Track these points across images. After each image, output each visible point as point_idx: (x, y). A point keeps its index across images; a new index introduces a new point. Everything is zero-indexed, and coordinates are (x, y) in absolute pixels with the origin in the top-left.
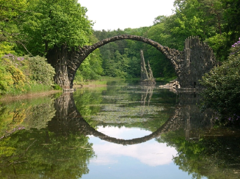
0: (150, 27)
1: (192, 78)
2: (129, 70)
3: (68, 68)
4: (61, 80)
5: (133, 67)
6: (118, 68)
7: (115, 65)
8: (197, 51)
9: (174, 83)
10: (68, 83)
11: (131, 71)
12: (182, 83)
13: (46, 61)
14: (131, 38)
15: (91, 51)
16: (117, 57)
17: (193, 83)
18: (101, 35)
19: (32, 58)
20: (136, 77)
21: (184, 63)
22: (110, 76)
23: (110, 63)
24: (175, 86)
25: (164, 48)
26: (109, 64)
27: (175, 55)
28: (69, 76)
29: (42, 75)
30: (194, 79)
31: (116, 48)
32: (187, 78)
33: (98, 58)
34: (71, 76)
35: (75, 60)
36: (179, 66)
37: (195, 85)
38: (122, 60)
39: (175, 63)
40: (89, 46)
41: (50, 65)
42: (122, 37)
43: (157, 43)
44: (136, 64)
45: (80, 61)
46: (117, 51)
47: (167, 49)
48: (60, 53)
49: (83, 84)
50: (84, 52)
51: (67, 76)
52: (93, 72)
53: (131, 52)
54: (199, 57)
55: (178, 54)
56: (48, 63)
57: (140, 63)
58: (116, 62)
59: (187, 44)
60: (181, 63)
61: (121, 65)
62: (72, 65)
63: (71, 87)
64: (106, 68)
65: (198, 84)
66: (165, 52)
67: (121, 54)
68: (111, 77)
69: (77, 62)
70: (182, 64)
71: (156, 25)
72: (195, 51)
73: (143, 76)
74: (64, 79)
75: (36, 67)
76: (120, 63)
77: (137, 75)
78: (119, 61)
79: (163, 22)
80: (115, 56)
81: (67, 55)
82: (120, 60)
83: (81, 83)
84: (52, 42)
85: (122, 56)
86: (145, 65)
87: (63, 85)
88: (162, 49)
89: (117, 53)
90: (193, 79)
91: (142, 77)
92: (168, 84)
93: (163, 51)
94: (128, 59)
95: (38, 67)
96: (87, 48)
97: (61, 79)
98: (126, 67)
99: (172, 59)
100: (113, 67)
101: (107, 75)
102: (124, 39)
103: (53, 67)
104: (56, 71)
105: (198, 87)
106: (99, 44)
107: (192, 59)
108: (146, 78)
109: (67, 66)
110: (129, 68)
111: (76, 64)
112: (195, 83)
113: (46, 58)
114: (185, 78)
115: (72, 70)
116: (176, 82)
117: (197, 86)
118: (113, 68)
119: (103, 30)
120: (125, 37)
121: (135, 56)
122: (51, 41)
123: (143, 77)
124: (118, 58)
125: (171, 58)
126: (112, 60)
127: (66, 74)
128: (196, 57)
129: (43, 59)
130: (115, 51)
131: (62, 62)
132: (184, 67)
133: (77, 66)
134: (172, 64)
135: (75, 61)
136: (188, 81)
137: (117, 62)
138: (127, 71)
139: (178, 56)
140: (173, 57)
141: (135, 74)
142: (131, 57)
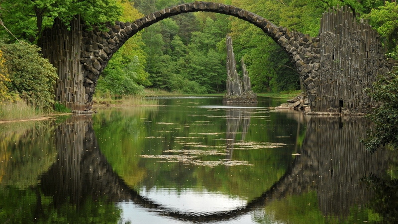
1: (335, 92)
2: (200, 76)
3: (84, 68)
4: (68, 92)
5: (209, 71)
6: (178, 72)
7: (172, 65)
8: (347, 36)
10: (82, 98)
11: (203, 79)
12: (316, 102)
13: (39, 52)
14: (211, 8)
15: (130, 34)
16: (177, 49)
17: (337, 103)
18: (144, 5)
20: (214, 91)
21: (319, 62)
22: (161, 89)
23: (163, 61)
25: (279, 29)
26: (159, 64)
27: (301, 44)
28: (86, 84)
29: (32, 80)
30: (340, 95)
31: (173, 32)
32: (325, 92)
33: (138, 51)
34: (90, 84)
35: (97, 51)
36: (308, 67)
37: (342, 106)
38: (187, 56)
39: (301, 61)
40: (126, 25)
41: (47, 60)
42: (195, 6)
43: (266, 20)
44: (215, 65)
45: (108, 55)
46: (177, 38)
47: (285, 33)
48: (68, 38)
49: (110, 102)
50: (117, 35)
51: (82, 85)
52: (128, 79)
53: (204, 40)
54: (351, 50)
55: (308, 43)
56: (42, 56)
57: (223, 63)
58: (173, 60)
60: (313, 60)
61: (185, 66)
62: (92, 62)
63: (89, 107)
64: (153, 73)
65: (347, 104)
66: (281, 39)
67: (186, 44)
68: (163, 91)
69: (101, 56)
70: (315, 63)
72: (342, 38)
73: (232, 87)
74: (75, 90)
75: (19, 64)
76: (181, 61)
77: (216, 86)
78: (181, 58)
80: (173, 48)
81: (81, 42)
82: (182, 56)
83: (106, 100)
84: (52, 11)
85: (186, 47)
87: (72, 103)
88: (275, 32)
89: (177, 40)
90: (336, 94)
91: (228, 90)
93: (277, 36)
94: (199, 53)
95: (24, 64)
96: (123, 28)
97: (68, 89)
98: (195, 69)
99: (294, 53)
100: (168, 69)
101: (154, 86)
102: (198, 10)
103: (54, 66)
104: (58, 72)
105: (348, 110)
106: (147, 20)
107: (335, 52)
109: (81, 63)
110: (200, 72)
111: (99, 60)
112: (341, 102)
113: (39, 46)
114: (321, 92)
115: (91, 72)
116: (302, 100)
117: (345, 110)
118: (168, 71)
120: (200, 7)
121: (214, 47)
122: (49, 11)
123: (232, 92)
124: (178, 52)
125: (293, 50)
126: (167, 56)
128: (344, 49)
129: (33, 48)
130: (172, 37)
131: (72, 55)
132: (319, 68)
133: (101, 64)
134: (295, 62)
135: (98, 54)
136: (326, 98)
137: (176, 61)
138: (197, 79)
139: (308, 46)
140: (297, 48)
141: (211, 85)
142: (205, 51)
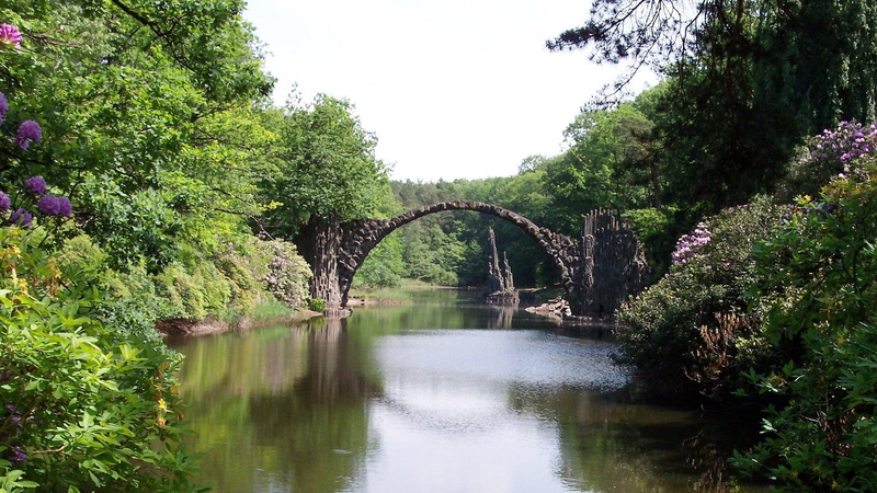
0: (511, 179)
1: (595, 297)
2: (461, 267)
3: (340, 265)
4: (322, 290)
6: (437, 262)
7: (431, 255)
9: (558, 304)
10: (337, 296)
11: (463, 270)
13: (294, 250)
14: (472, 206)
15: (388, 231)
16: (437, 238)
17: (597, 307)
19: (267, 243)
21: (581, 265)
22: (418, 279)
23: (421, 251)
24: (558, 311)
25: (541, 232)
26: (417, 253)
27: (562, 247)
28: (341, 284)
30: (600, 299)
32: (585, 296)
34: (345, 282)
35: (354, 248)
36: (569, 271)
37: (602, 311)
39: (562, 263)
40: (384, 222)
41: (301, 257)
42: (454, 204)
43: (527, 221)
45: (364, 252)
46: (437, 226)
47: (546, 234)
50: (374, 233)
51: (337, 282)
54: (612, 254)
55: (570, 246)
56: (297, 254)
57: (486, 257)
59: (588, 226)
60: (574, 263)
62: (348, 260)
63: (344, 305)
65: (606, 309)
66: (542, 240)
67: (446, 232)
68: (420, 282)
69: (358, 254)
70: (576, 266)
71: (524, 173)
72: (604, 242)
73: (493, 283)
74: (330, 287)
76: (441, 251)
78: (441, 248)
79: (539, 167)
80: (432, 237)
83: (359, 294)
85: (446, 236)
86: (497, 261)
87: (326, 300)
88: (536, 233)
90: (597, 298)
91: (490, 285)
92: (544, 305)
93: (538, 237)
94: (461, 244)
96: (379, 224)
97: (323, 287)
98: (456, 259)
99: (556, 256)
100: (427, 259)
101: (412, 276)
102: (459, 208)
104: (312, 269)
105: (608, 315)
106: (405, 218)
107: (597, 256)
108: (499, 288)
109: (337, 260)
110: (462, 263)
111: (355, 258)
112: (601, 307)
113: (295, 244)
114: (581, 296)
115: (347, 269)
116: (563, 301)
117: (605, 315)
118: (427, 261)
119: (408, 180)
120: (461, 206)
123: (493, 287)
125: (555, 253)
126: (425, 245)
127: (333, 276)
129: (291, 247)
131: (328, 252)
132: (580, 272)
133: (357, 262)
134: (556, 265)
135: (354, 251)
136: (587, 302)
137: (435, 250)
139: (569, 248)
140: (559, 250)
